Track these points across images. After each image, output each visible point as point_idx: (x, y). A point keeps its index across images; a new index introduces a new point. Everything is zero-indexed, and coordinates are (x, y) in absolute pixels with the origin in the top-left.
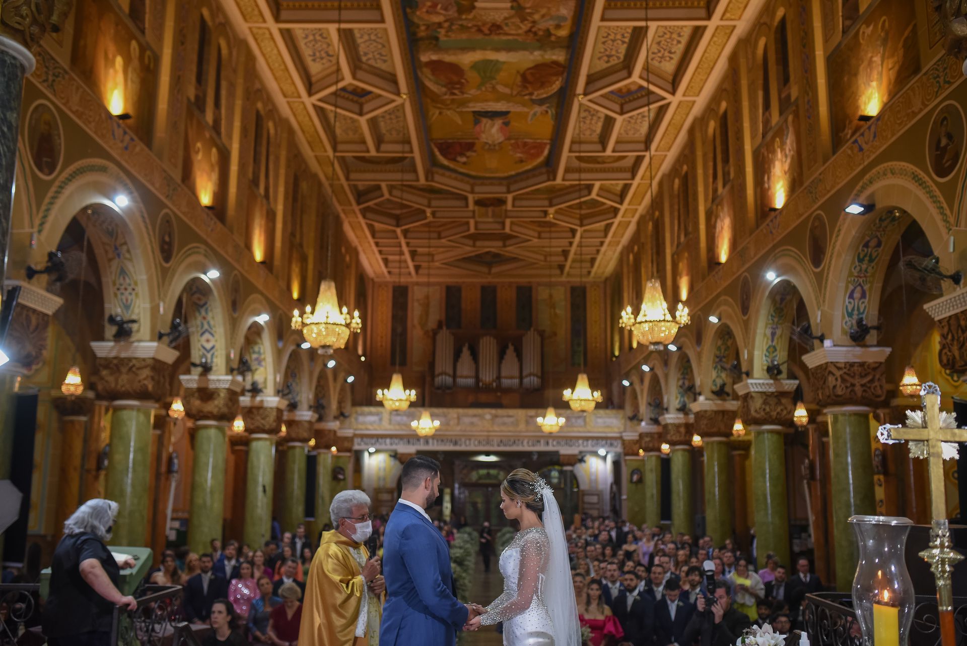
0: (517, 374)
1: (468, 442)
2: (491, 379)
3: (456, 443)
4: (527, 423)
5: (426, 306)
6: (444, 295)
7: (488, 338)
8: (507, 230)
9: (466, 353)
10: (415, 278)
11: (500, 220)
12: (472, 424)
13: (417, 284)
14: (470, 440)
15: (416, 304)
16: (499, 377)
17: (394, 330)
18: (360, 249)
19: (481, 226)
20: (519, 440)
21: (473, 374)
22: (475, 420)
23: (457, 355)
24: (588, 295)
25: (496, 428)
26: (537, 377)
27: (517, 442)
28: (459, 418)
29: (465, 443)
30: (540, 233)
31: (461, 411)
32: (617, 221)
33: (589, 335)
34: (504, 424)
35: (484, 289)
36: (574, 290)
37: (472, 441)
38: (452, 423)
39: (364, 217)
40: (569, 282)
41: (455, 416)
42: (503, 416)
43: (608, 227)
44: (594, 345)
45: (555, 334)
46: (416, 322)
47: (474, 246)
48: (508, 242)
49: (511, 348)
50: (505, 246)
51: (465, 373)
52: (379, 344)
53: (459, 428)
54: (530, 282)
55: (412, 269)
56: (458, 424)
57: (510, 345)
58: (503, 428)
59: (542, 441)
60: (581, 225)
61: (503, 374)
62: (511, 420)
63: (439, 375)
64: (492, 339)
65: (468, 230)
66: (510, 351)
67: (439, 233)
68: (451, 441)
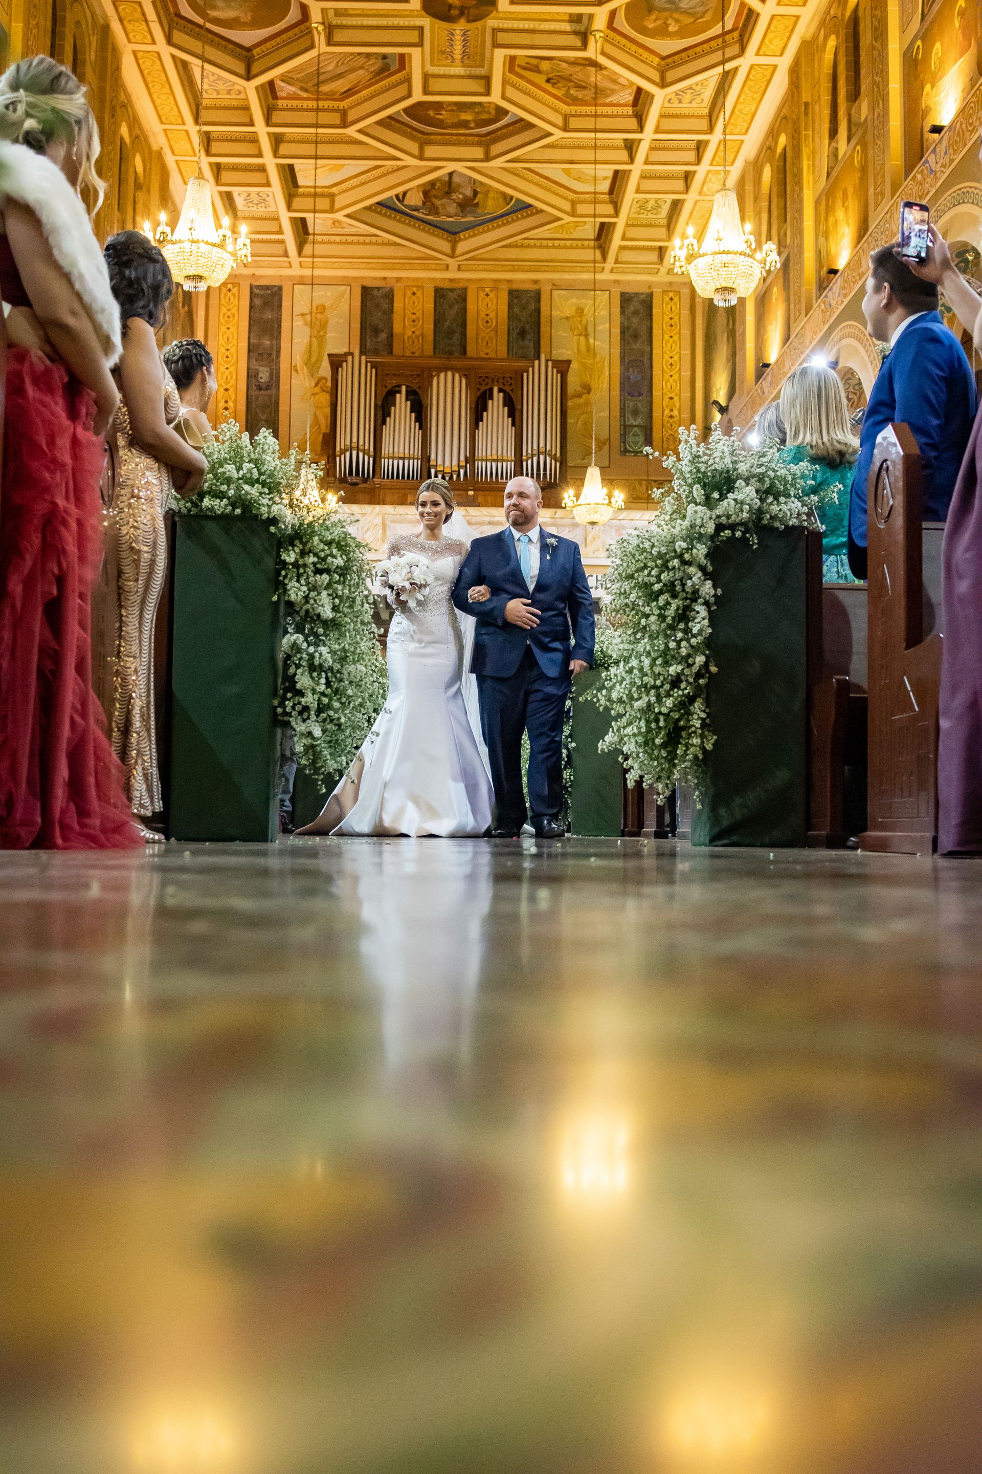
0: (511, 454)
2: (455, 462)
5: (318, 327)
6: (357, 304)
7: (450, 374)
8: (495, 97)
9: (402, 406)
10: (296, 267)
11: (482, 71)
13: (301, 281)
15: (298, 322)
16: (471, 459)
17: (252, 375)
18: (170, 160)
19: (435, 85)
21: (418, 452)
23: (383, 410)
24: (656, 311)
26: (554, 457)
28: (384, 526)
30: (566, 117)
31: (388, 509)
32: (744, 63)
33: (656, 393)
35: (440, 294)
36: (626, 299)
39: (170, 41)
40: (617, 282)
41: (378, 521)
43: (726, 79)
44: (667, 412)
45: (587, 389)
46: (298, 360)
47: (421, 158)
48: (495, 149)
49: (498, 398)
50: (488, 158)
51: (400, 450)
52: (222, 404)
54: (536, 282)
55: (289, 236)
57: (496, 389)
60: (663, 84)
61: (479, 453)
63: (343, 452)
64: (457, 376)
65: (409, 95)
66: (496, 406)
67: (344, 113)
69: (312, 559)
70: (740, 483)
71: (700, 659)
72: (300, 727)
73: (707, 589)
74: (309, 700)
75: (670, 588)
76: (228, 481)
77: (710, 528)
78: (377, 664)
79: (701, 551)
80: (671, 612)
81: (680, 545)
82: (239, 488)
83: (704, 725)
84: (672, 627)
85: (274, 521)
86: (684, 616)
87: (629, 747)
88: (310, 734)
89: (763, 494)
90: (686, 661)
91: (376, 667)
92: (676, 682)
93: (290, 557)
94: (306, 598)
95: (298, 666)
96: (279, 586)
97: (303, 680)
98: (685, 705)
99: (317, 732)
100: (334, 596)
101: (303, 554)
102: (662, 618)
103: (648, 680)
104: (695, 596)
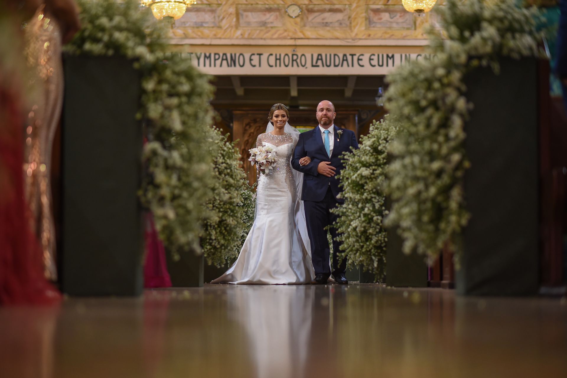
1: (256, 58)
3: (233, 62)
4: (369, 22)
12: (264, 24)
14: (260, 55)
20: (352, 55)
22: (270, 17)
25: (309, 34)
27: (349, 58)
28: (238, 15)
29: (251, 60)
34: (326, 24)
37: (264, 58)
38: (225, 24)
42: (323, 11)
53: (239, 33)
56: (237, 26)
58: (322, 32)
59: (397, 57)
62: (339, 16)
68: (224, 58)
69: (165, 87)
70: (485, 25)
71: (456, 157)
72: (159, 211)
73: (461, 104)
74: (165, 191)
75: (434, 104)
76: (103, 29)
77: (463, 58)
78: (225, 149)
79: (456, 76)
80: (435, 121)
81: (441, 72)
82: (111, 36)
83: (461, 206)
84: (436, 133)
85: (138, 59)
86: (445, 124)
87: (406, 223)
88: (165, 217)
89: (502, 32)
90: (446, 158)
91: (224, 151)
92: (439, 174)
93: (150, 85)
94: (162, 116)
95: (156, 166)
96: (142, 107)
97: (160, 177)
98: (445, 191)
99: (171, 215)
100: (182, 113)
101: (160, 82)
102: (428, 126)
103: (419, 173)
104: (452, 109)
